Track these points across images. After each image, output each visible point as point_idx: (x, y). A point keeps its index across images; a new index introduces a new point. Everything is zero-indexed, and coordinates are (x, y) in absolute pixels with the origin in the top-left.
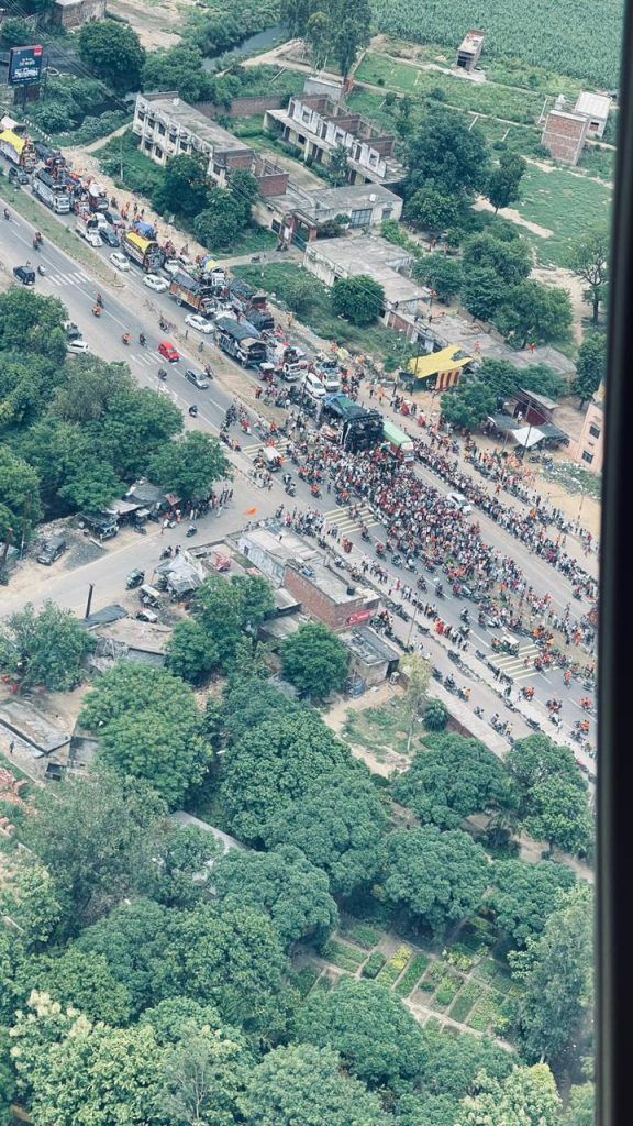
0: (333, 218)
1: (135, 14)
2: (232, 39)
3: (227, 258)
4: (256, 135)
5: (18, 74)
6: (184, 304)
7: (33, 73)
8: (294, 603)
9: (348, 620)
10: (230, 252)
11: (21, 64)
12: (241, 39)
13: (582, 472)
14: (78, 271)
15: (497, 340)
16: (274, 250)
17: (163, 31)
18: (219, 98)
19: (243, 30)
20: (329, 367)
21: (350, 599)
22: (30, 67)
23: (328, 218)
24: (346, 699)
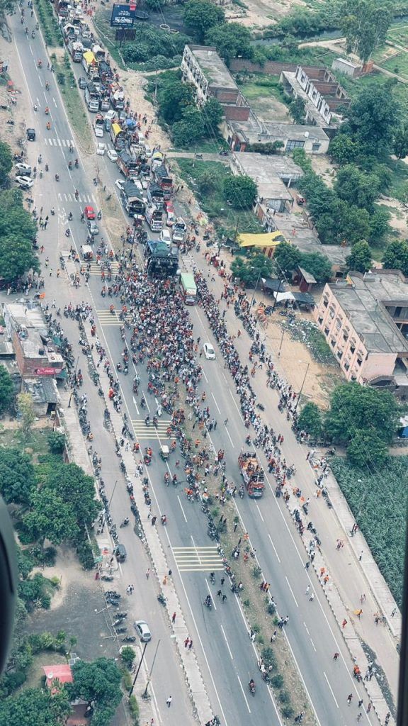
0: (273, 142)
1: (257, 4)
2: (312, 29)
3: (181, 152)
4: (272, 86)
5: (117, 20)
6: (121, 172)
7: (129, 21)
8: (11, 352)
9: (36, 371)
10: (187, 149)
11: (120, 14)
12: (320, 30)
13: (313, 329)
14: (71, 139)
15: (314, 235)
16: (218, 154)
17: (268, 17)
18: (255, 59)
19: (323, 25)
20: (179, 227)
21: (39, 356)
22: (126, 17)
23: (268, 142)
24: (11, 420)
